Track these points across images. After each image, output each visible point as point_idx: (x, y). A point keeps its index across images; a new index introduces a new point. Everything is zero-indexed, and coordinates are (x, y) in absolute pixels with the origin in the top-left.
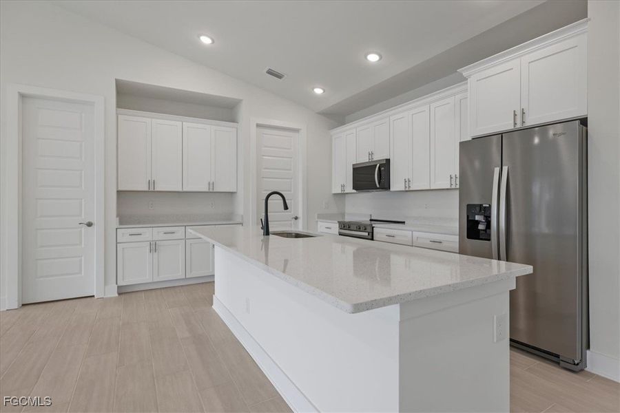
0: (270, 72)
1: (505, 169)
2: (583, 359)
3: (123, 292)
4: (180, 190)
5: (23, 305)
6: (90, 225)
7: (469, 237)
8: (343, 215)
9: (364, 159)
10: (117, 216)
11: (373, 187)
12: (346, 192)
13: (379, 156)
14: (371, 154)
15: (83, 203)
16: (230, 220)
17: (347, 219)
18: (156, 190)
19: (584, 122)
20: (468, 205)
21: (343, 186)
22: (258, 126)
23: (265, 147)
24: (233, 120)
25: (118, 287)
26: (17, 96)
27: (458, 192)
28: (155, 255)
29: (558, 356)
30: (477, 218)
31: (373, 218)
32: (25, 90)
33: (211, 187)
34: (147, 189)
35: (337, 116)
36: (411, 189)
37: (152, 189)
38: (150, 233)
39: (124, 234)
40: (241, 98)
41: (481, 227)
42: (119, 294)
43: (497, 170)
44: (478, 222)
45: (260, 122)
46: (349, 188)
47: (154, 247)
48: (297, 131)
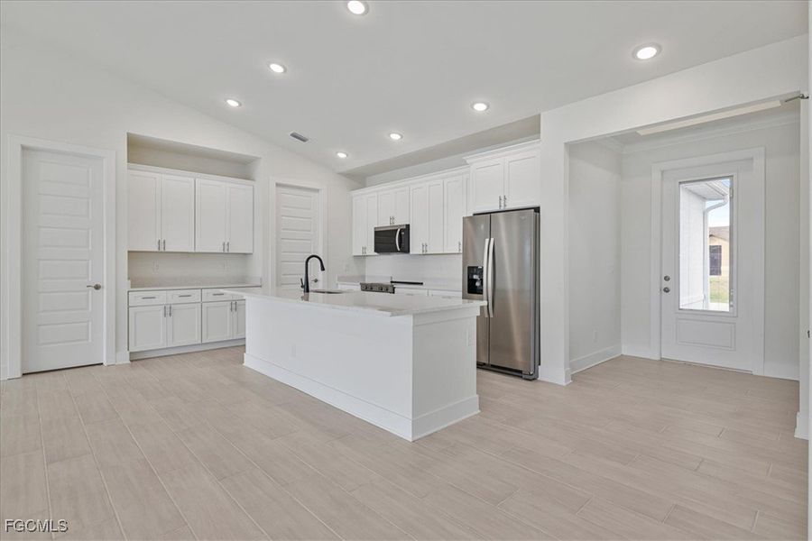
0: (294, 135)
1: (492, 240)
2: (536, 371)
3: (135, 358)
4: (193, 251)
5: (24, 374)
6: (97, 287)
7: (469, 292)
8: (363, 277)
9: (385, 223)
10: (129, 279)
11: (394, 250)
12: (367, 254)
13: (400, 222)
14: (392, 219)
15: (90, 264)
16: (244, 283)
17: (368, 281)
18: (167, 250)
19: (537, 210)
20: (469, 267)
21: (364, 248)
22: (278, 185)
23: (286, 207)
24: (248, 177)
25: (131, 353)
26: (20, 148)
27: (461, 256)
28: (170, 319)
29: (520, 372)
30: (475, 277)
31: (393, 280)
32: (30, 143)
33: (226, 247)
34: (156, 250)
35: (358, 179)
36: (428, 253)
37: (162, 250)
38: (164, 297)
39: (137, 297)
40: (259, 156)
41: (478, 284)
42: (131, 361)
43: (487, 240)
44: (476, 280)
45: (280, 182)
46: (371, 250)
47: (168, 311)
48: (317, 191)
